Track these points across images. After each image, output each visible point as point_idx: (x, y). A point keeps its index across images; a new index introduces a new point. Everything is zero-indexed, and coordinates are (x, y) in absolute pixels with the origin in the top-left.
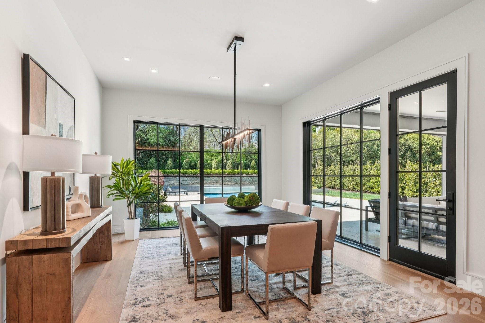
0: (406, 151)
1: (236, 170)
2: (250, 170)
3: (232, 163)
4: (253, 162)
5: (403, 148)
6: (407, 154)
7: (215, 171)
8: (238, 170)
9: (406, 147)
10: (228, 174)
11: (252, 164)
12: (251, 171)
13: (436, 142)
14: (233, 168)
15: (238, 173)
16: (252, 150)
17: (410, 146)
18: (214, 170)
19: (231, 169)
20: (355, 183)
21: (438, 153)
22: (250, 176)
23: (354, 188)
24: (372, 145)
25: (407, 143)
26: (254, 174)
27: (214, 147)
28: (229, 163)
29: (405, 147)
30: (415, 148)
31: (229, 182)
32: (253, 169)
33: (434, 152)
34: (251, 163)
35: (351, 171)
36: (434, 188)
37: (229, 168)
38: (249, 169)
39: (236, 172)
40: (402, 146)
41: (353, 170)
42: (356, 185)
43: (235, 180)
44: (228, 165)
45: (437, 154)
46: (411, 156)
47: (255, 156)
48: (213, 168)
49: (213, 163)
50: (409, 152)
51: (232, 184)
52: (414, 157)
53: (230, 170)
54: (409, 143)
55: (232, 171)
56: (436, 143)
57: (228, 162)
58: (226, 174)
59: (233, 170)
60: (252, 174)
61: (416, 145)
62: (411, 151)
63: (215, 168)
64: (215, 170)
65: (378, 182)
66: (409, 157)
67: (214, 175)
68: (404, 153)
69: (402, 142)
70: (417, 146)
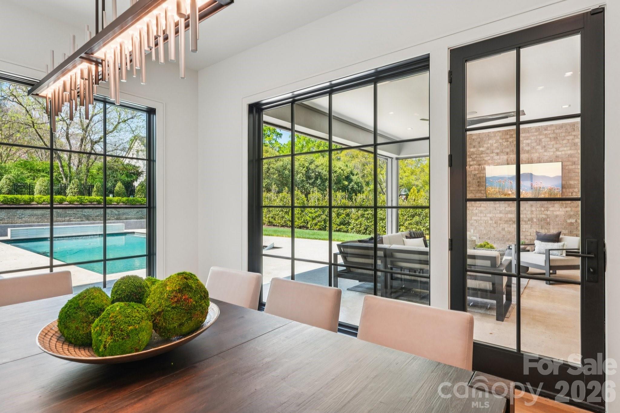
0: (316, 178)
1: (87, 197)
2: (113, 196)
3: (78, 185)
4: (119, 184)
5: (313, 174)
6: (317, 182)
7: (41, 198)
8: (90, 197)
9: (317, 173)
10: (70, 203)
11: (117, 188)
12: (116, 199)
13: (342, 170)
14: (81, 193)
15: (90, 202)
16: (117, 166)
17: (320, 173)
18: (39, 196)
19: (76, 195)
20: (271, 215)
21: (344, 182)
22: (114, 206)
23: (269, 222)
24: (284, 170)
25: (317, 170)
26: (120, 204)
27: (41, 157)
28: (71, 185)
29: (315, 174)
30: (325, 175)
31: (72, 217)
32: (118, 195)
33: (340, 181)
34: (114, 186)
35: (266, 200)
36: (356, 220)
37: (72, 192)
38: (111, 196)
39: (87, 199)
40: (313, 172)
41: (269, 198)
42: (272, 218)
43: (85, 213)
44: (71, 189)
45: (343, 184)
46: (321, 184)
47: (122, 175)
48: (38, 192)
49: (38, 183)
50: (319, 180)
51: (79, 220)
52: (324, 185)
53: (74, 196)
54: (319, 170)
55: (78, 198)
56: (342, 172)
57: (70, 183)
58: (67, 203)
59: (80, 196)
60: (118, 203)
61: (325, 173)
62: (321, 179)
63: (41, 192)
64: (41, 196)
65: (298, 214)
66: (319, 185)
67: (39, 206)
68: (314, 181)
69: (313, 168)
70: (327, 173)
